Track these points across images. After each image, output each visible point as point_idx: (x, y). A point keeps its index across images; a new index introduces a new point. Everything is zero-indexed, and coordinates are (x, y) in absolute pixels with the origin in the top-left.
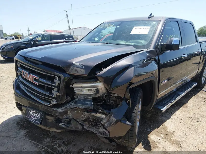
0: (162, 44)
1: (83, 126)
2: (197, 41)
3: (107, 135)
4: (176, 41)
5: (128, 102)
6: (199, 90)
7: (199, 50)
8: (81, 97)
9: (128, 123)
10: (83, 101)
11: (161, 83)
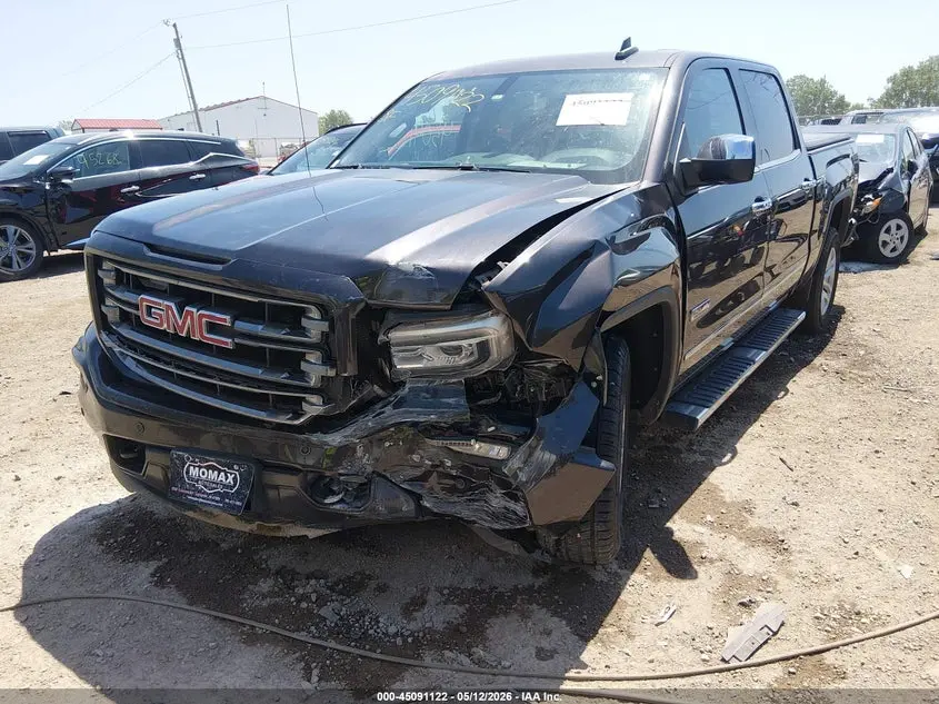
0: (686, 160)
1: (418, 498)
2: (797, 145)
3: (522, 520)
4: (740, 145)
5: (594, 385)
6: (810, 341)
7: (806, 180)
8: (419, 382)
9: (604, 464)
10: (428, 396)
11: (691, 312)
